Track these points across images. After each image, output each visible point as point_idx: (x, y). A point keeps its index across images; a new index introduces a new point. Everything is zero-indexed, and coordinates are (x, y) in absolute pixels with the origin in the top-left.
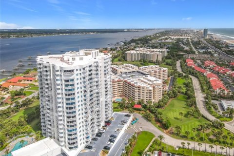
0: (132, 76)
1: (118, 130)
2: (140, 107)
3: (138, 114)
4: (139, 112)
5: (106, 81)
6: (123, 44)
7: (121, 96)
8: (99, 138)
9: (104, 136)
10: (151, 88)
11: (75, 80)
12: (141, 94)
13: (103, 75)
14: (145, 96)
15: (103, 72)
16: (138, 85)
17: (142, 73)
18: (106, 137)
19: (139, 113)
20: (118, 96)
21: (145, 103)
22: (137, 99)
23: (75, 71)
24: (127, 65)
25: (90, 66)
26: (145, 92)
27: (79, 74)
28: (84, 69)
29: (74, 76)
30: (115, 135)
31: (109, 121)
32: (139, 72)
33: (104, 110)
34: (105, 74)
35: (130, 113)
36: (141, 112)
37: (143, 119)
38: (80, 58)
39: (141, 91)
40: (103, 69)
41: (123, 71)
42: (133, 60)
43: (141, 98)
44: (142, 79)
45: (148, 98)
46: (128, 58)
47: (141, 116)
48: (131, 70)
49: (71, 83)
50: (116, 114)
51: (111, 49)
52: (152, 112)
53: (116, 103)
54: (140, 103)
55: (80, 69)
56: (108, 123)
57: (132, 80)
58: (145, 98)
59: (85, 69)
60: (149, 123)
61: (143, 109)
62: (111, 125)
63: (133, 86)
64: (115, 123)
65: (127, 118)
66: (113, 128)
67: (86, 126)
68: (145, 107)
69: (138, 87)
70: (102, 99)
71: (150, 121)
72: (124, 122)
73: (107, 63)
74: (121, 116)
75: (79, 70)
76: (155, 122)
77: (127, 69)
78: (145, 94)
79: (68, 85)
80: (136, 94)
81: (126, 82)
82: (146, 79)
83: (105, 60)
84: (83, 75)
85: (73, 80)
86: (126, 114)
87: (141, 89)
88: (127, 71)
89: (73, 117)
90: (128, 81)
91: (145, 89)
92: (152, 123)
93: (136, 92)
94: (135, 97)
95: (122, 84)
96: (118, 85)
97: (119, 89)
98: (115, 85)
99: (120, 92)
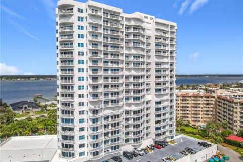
2: (242, 141)
4: (236, 148)
9: (136, 160)
22: (239, 128)
23: (76, 10)
27: (84, 20)
33: (153, 118)
35: (211, 142)
53: (197, 128)
55: (86, 10)
63: (230, 101)
64: (173, 149)
66: (163, 154)
75: (84, 10)
81: (220, 97)
86: (203, 141)
93: (236, 113)
94: (235, 124)
95: (213, 102)
96: (205, 102)
97: (207, 109)
98: (199, 102)
99: (210, 116)
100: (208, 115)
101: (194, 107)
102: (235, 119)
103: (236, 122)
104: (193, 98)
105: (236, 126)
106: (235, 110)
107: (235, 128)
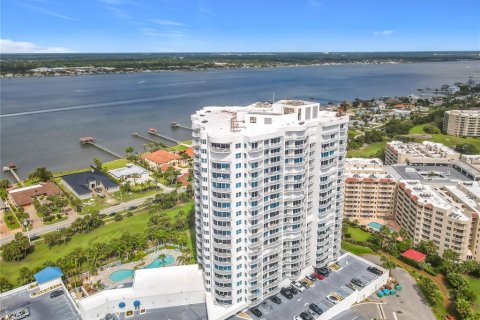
0: (432, 175)
1: (333, 298)
2: (421, 259)
3: (408, 275)
5: (324, 179)
6: (458, 89)
7: (385, 218)
8: (284, 300)
9: (297, 298)
10: (465, 219)
11: (233, 166)
12: (433, 226)
13: (317, 164)
14: (443, 235)
15: (318, 158)
16: (429, 201)
17: (464, 172)
18: (302, 303)
19: (412, 274)
20: (378, 217)
21: (440, 253)
22: (420, 238)
23: (233, 147)
24: (432, 144)
25: (275, 141)
26: (445, 224)
27: (242, 156)
28: (255, 145)
29: (231, 159)
30: (321, 306)
31: (325, 268)
32: (459, 169)
33: (314, 242)
34: (324, 163)
35: (383, 266)
36: (418, 273)
37: (414, 293)
38: (266, 119)
39: (434, 221)
40: (319, 150)
41: (413, 159)
42: (465, 133)
43: (432, 238)
44: (452, 188)
45: (451, 244)
46: (452, 127)
47: (413, 281)
48: (436, 159)
49: (223, 171)
50: (349, 259)
51: (420, 101)
52: (448, 282)
53: (367, 231)
54: (422, 249)
55: (245, 145)
56: (320, 273)
57: (420, 185)
58: (442, 241)
59: (259, 146)
60: (428, 309)
61: (427, 266)
62: (325, 280)
63: (414, 201)
64: (338, 280)
65: (371, 275)
66: (326, 288)
67: (253, 267)
68: (436, 262)
69: (426, 208)
70: (312, 218)
71: (432, 304)
72: (357, 283)
73: (332, 136)
74: (359, 265)
75: (242, 145)
76: (444, 314)
77: (427, 155)
78: (444, 230)
79: (219, 175)
80: (420, 224)
81: (401, 186)
82: (463, 190)
83: (324, 128)
84: (250, 159)
85: (227, 166)
86: (373, 265)
87: (435, 215)
88: (425, 160)
89: (225, 242)
90: (408, 187)
91: (446, 217)
92: (435, 312)
93: (419, 218)
94: (416, 232)
95: (392, 191)
96: (381, 191)
97: (383, 200)
98: (373, 190)
99: (386, 210)
100: (383, 207)
101: (365, 197)
102: (417, 226)
103: (418, 229)
104: (364, 185)
105: (418, 235)
106: (418, 215)
107: (416, 237)
